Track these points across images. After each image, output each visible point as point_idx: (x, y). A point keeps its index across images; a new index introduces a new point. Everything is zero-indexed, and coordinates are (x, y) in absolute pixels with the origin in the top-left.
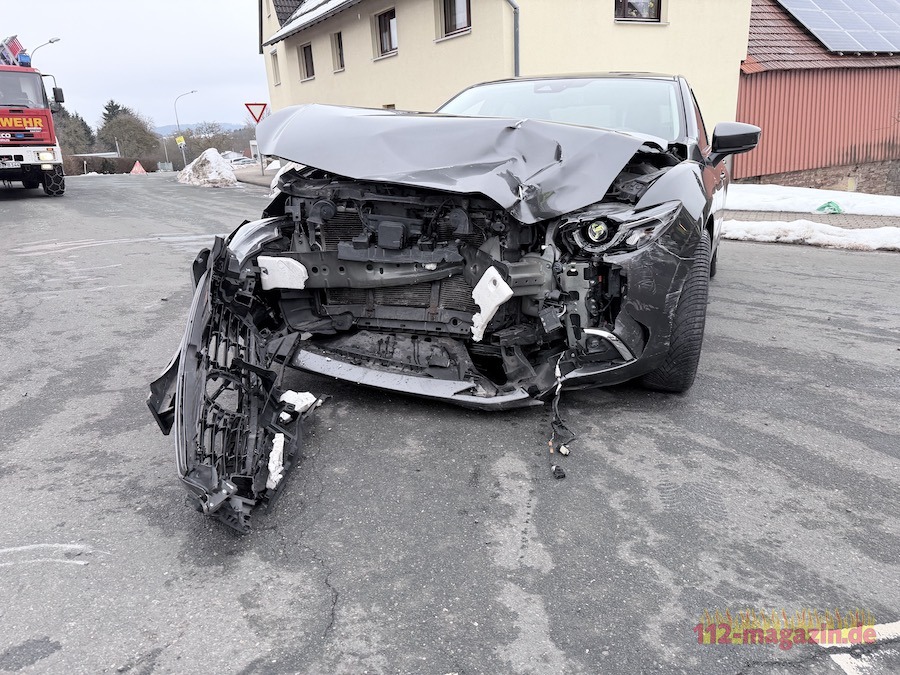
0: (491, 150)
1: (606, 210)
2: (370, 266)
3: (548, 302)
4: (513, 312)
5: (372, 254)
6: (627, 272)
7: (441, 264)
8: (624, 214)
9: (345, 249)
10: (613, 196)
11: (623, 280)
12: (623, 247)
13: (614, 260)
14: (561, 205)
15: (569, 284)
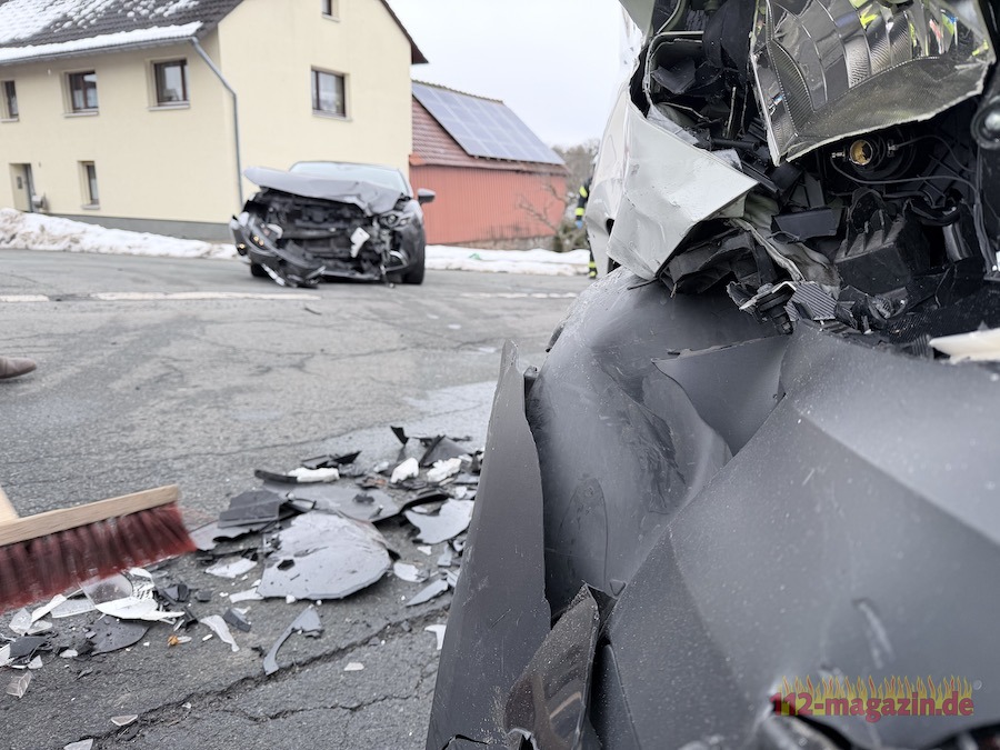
0: (350, 190)
1: (393, 212)
2: (308, 229)
3: (377, 244)
4: (366, 245)
5: (310, 225)
6: (403, 233)
7: (338, 229)
8: (399, 214)
9: (298, 222)
10: (395, 209)
11: (401, 237)
12: (399, 225)
13: (398, 229)
14: (379, 210)
15: (384, 238)
